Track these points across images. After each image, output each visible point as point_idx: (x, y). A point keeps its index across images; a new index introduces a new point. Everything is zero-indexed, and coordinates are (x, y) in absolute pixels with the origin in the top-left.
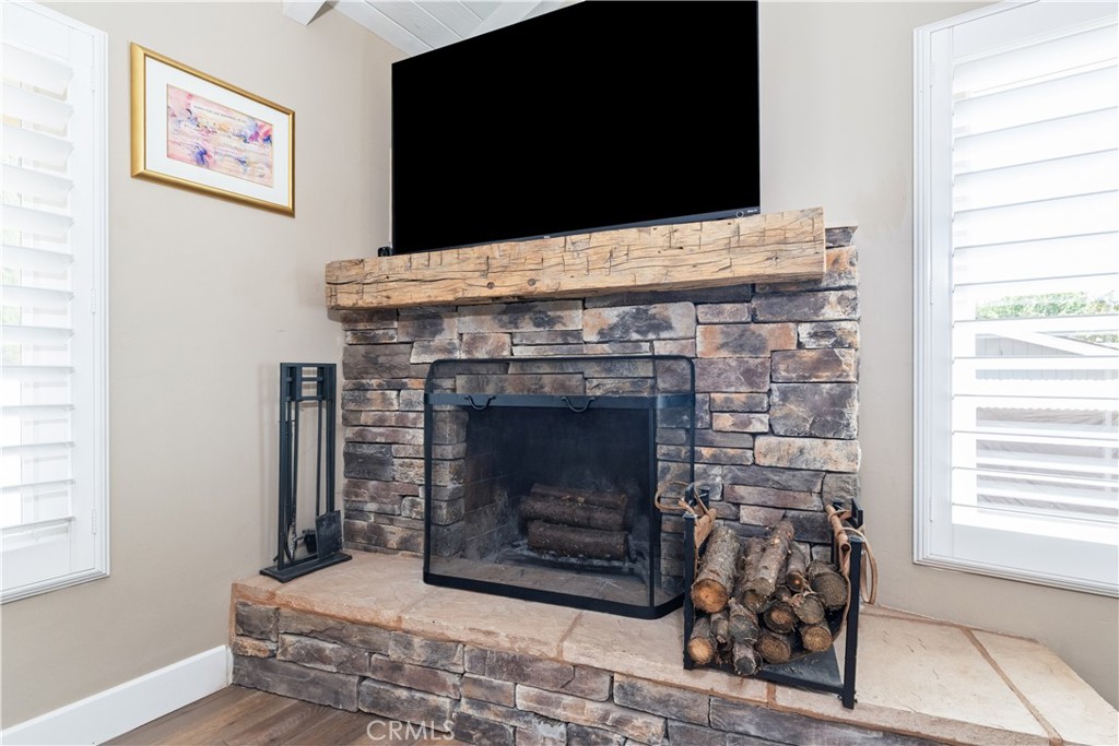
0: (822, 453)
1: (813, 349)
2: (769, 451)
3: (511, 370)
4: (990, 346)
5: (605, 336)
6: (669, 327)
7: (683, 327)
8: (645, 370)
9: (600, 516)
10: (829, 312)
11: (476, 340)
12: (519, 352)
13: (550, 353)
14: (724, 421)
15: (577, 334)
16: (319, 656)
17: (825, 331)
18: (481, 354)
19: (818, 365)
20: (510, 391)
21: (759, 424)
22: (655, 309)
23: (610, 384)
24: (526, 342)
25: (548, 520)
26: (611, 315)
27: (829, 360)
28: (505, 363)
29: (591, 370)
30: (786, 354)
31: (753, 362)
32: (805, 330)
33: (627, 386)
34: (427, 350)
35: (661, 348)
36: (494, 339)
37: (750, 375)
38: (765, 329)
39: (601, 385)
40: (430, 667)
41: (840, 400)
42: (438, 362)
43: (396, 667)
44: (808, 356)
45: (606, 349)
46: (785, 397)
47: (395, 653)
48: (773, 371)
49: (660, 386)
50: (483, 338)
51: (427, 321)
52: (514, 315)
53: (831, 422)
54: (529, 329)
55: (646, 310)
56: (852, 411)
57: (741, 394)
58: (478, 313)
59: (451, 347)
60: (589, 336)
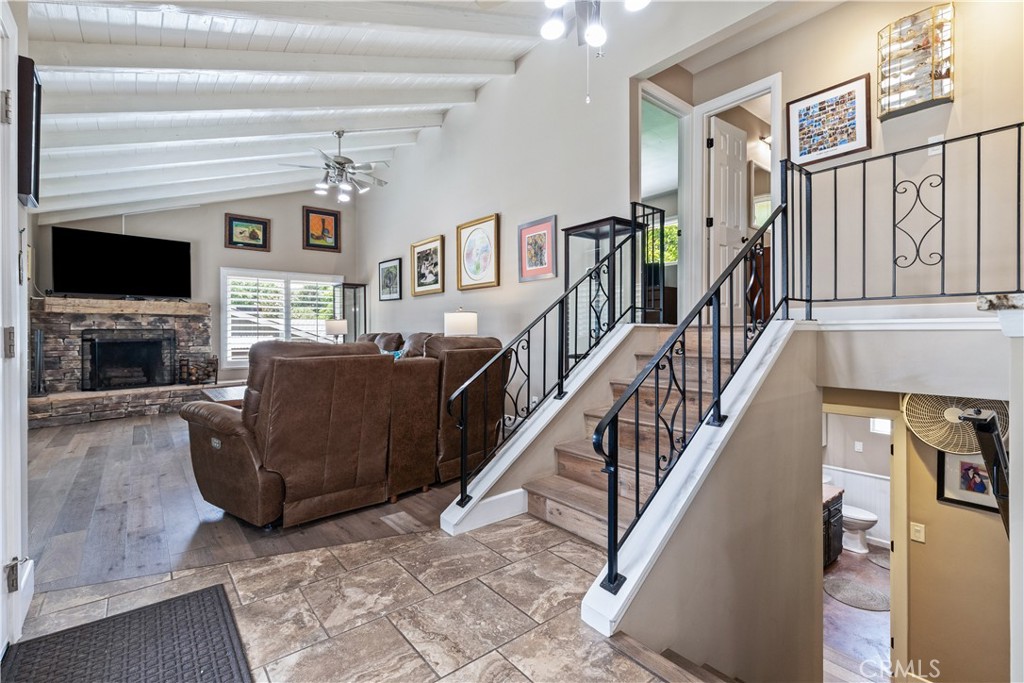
0: (204, 349)
1: (202, 328)
2: (193, 350)
3: (115, 332)
4: (233, 328)
5: (149, 324)
6: (168, 322)
7: (172, 324)
8: (161, 333)
9: (136, 374)
10: (206, 321)
11: (100, 324)
12: (118, 327)
13: (130, 328)
14: (183, 344)
15: (140, 323)
16: (77, 410)
17: (205, 325)
18: (104, 327)
19: (204, 331)
20: (115, 338)
21: (191, 344)
22: (164, 318)
23: (151, 336)
24: (121, 326)
25: (116, 377)
26: (152, 319)
27: (206, 331)
28: (113, 330)
29: (145, 333)
30: (197, 329)
31: (189, 331)
32: (201, 325)
33: (155, 337)
34: (78, 326)
35: (165, 327)
36: (108, 324)
37: (189, 334)
38: (192, 324)
39: (147, 336)
40: (118, 403)
41: (208, 338)
42: (83, 331)
43: (107, 405)
44: (201, 330)
45: (149, 327)
46: (196, 338)
47: (105, 402)
48: (194, 333)
49: (166, 336)
50: (104, 323)
51: (78, 318)
52: (117, 317)
53: (206, 343)
54: (122, 321)
55: (162, 318)
56: (210, 341)
57: (186, 338)
58: (101, 315)
59: (90, 325)
60: (143, 324)
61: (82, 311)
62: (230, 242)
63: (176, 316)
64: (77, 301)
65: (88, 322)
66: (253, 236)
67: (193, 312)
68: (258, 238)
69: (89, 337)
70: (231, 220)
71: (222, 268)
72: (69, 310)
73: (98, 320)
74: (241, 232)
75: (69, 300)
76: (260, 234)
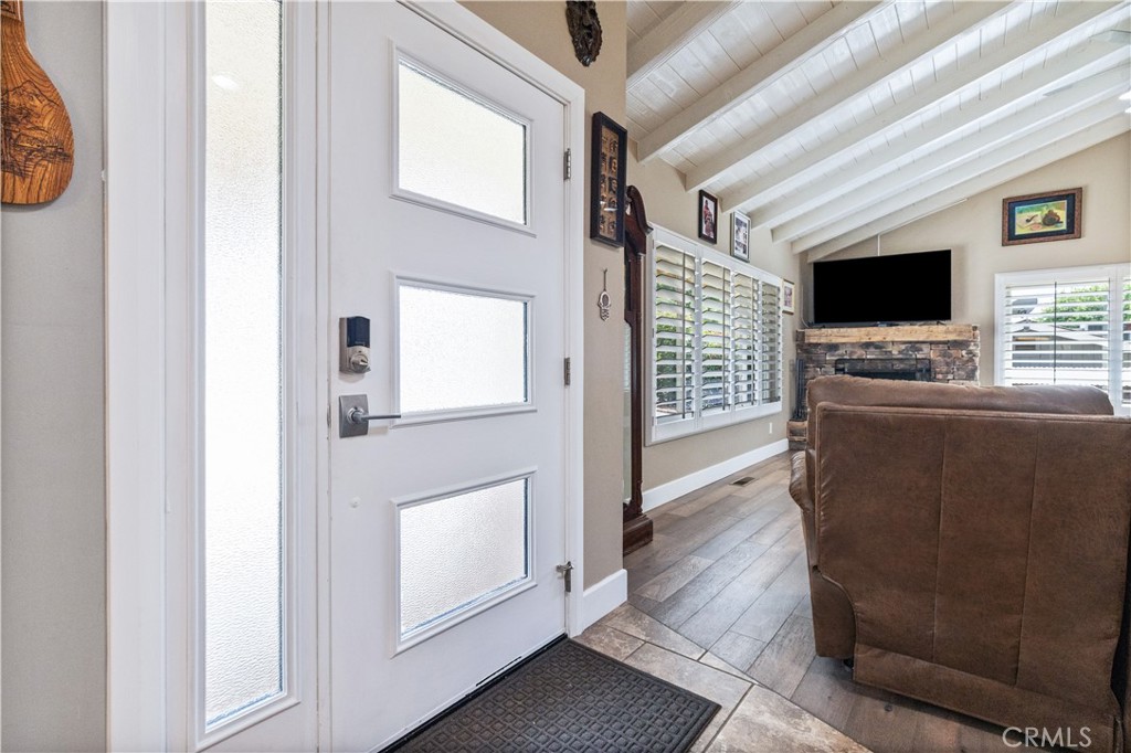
1: (966, 357)
3: (865, 362)
4: (1015, 357)
5: (900, 352)
6: (922, 350)
7: (927, 352)
8: (914, 362)
10: (971, 348)
11: (852, 353)
12: (869, 357)
13: (880, 357)
14: (940, 377)
15: (890, 352)
17: (970, 352)
18: (855, 357)
19: (968, 361)
20: (865, 368)
21: (950, 377)
22: (918, 345)
23: (902, 366)
24: (871, 355)
26: (903, 347)
27: (971, 360)
28: (863, 360)
29: (895, 362)
30: (959, 358)
31: (949, 360)
32: (964, 352)
33: (908, 367)
34: (832, 356)
35: (918, 356)
36: (859, 353)
37: (947, 364)
38: (952, 352)
39: (898, 366)
41: (974, 369)
42: (837, 361)
44: (965, 359)
45: (901, 356)
46: (958, 369)
48: (955, 362)
49: (919, 366)
50: (855, 353)
51: (833, 347)
52: (867, 345)
53: (971, 376)
54: (872, 349)
55: (915, 346)
56: (978, 373)
57: (945, 369)
58: (853, 344)
59: (843, 355)
60: (895, 352)
61: (835, 340)
62: (1011, 237)
63: (931, 343)
64: (830, 331)
65: (841, 352)
66: (1050, 219)
67: (951, 337)
68: (1059, 222)
69: (841, 366)
70: (1011, 206)
71: (997, 276)
72: (823, 340)
73: (849, 349)
74: (1027, 219)
75: (823, 330)
76: (1062, 214)
